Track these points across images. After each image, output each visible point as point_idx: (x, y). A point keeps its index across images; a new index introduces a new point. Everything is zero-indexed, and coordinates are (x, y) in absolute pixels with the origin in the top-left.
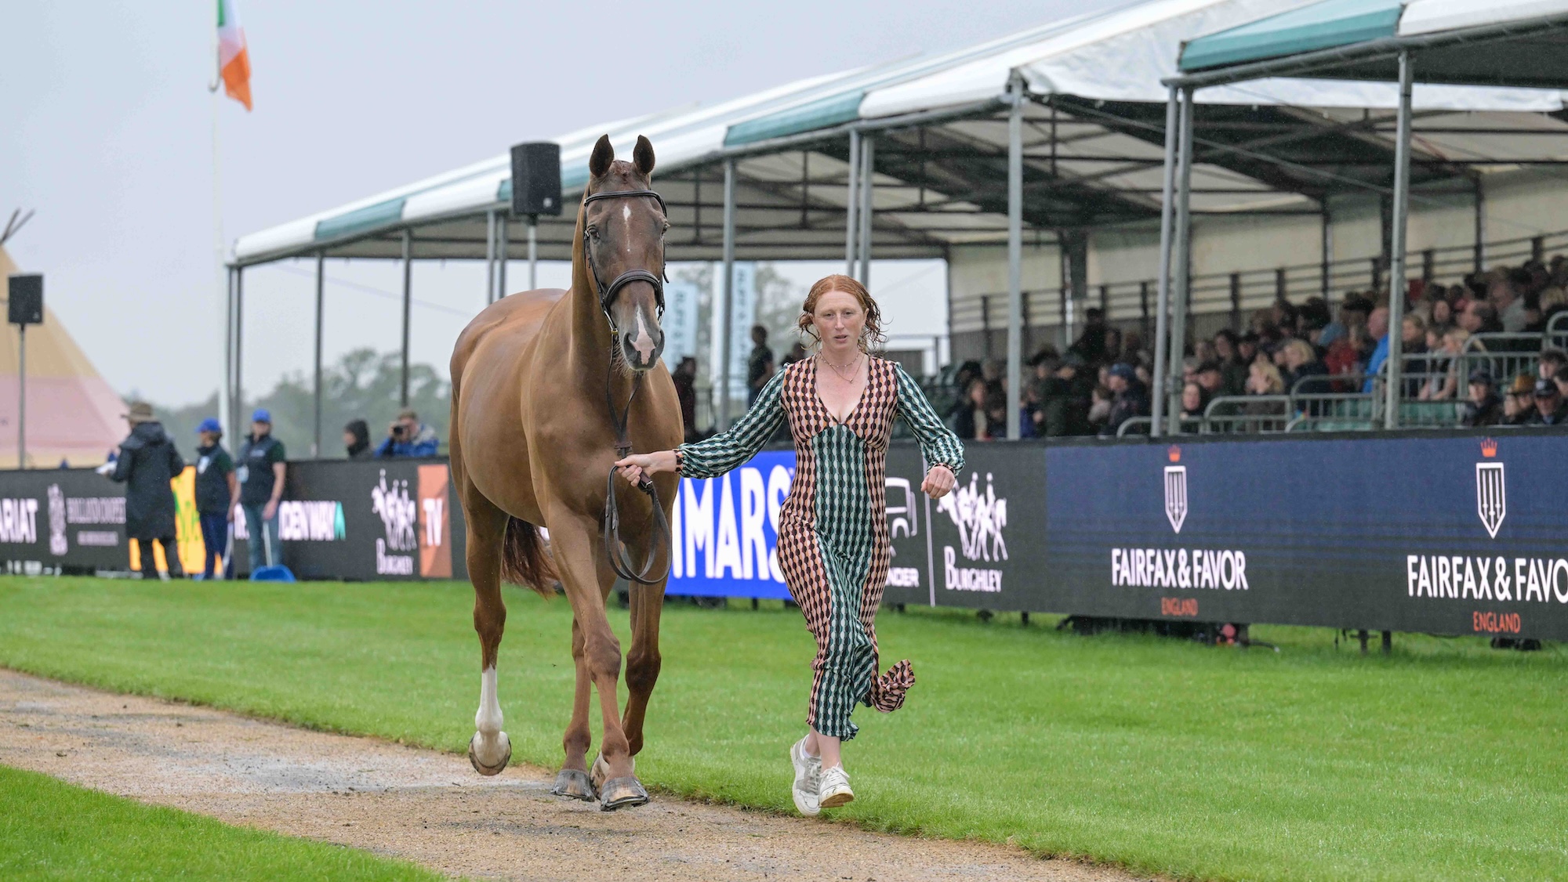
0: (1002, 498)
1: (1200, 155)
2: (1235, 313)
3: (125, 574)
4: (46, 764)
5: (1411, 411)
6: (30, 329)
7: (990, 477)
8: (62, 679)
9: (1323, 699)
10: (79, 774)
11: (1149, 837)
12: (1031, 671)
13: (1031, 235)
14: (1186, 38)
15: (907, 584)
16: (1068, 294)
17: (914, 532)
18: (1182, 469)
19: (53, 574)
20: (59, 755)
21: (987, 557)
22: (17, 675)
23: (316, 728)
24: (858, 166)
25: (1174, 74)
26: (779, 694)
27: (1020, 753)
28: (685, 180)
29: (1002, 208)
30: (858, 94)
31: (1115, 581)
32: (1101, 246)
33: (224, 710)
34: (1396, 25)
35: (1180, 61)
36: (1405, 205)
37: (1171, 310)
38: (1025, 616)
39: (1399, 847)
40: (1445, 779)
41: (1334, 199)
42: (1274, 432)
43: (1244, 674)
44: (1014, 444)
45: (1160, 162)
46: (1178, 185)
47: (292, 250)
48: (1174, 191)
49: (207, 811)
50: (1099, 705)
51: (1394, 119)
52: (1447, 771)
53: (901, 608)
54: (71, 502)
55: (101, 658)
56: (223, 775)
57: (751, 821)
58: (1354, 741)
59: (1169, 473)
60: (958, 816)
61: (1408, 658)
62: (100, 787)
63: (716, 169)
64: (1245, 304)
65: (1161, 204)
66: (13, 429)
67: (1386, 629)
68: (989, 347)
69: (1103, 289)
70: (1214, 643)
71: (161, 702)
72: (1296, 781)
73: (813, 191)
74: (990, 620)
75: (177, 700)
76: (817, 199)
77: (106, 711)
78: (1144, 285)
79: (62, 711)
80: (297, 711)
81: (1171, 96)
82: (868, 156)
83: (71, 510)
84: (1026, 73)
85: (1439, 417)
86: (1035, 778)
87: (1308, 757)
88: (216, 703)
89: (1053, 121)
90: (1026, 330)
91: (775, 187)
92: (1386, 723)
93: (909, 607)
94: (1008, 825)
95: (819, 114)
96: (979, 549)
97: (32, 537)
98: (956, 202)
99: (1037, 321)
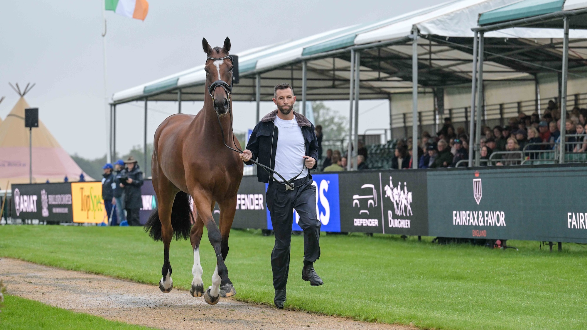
0: (410, 192)
1: (486, 58)
2: (502, 119)
3: (71, 224)
4: (39, 298)
5: (570, 157)
6: (34, 129)
7: (405, 183)
8: (45, 265)
9: (534, 268)
10: (51, 301)
11: (465, 322)
12: (421, 259)
13: (421, 90)
14: (481, 12)
15: (374, 225)
16: (437, 112)
17: (376, 205)
18: (480, 180)
19: (43, 224)
20: (43, 294)
21: (404, 215)
22: (28, 263)
23: (143, 283)
24: (353, 64)
25: (476, 26)
26: (323, 268)
27: (416, 290)
28: (288, 69)
29: (410, 79)
30: (354, 35)
31: (454, 224)
32: (449, 94)
33: (107, 276)
34: (563, 7)
35: (478, 21)
36: (566, 76)
37: (476, 118)
38: (420, 238)
39: (562, 325)
40: (581, 299)
41: (540, 74)
42: (516, 165)
43: (504, 259)
44: (415, 170)
45: (471, 61)
46: (478, 70)
47: (135, 98)
48: (477, 72)
49: (100, 315)
50: (447, 272)
51: (562, 43)
52: (582, 296)
53: (371, 235)
54: (50, 196)
55: (60, 256)
56: (107, 301)
57: (311, 317)
58: (546, 285)
59: (475, 181)
60: (391, 314)
61: (568, 252)
62: (58, 306)
63: (299, 65)
64: (506, 116)
65: (472, 77)
66: (27, 168)
67: (560, 241)
68: (406, 133)
69: (450, 110)
70: (493, 247)
71: (83, 273)
72: (523, 300)
73: (337, 73)
74: (406, 239)
75: (91, 273)
76: (339, 76)
77: (62, 277)
78: (466, 109)
79: (45, 277)
80: (136, 276)
81: (475, 35)
82: (358, 59)
83: (50, 199)
84: (419, 27)
85: (580, 159)
86: (422, 299)
87: (528, 291)
88: (105, 273)
89: (430, 45)
90: (420, 127)
91: (322, 72)
92: (559, 278)
93: (374, 234)
94: (410, 318)
95: (339, 43)
96: (401, 211)
97: (35, 210)
98: (392, 77)
99: (425, 123)
